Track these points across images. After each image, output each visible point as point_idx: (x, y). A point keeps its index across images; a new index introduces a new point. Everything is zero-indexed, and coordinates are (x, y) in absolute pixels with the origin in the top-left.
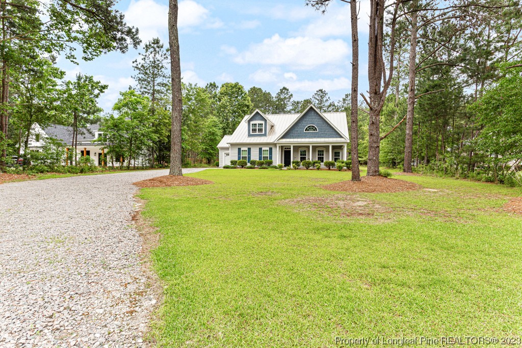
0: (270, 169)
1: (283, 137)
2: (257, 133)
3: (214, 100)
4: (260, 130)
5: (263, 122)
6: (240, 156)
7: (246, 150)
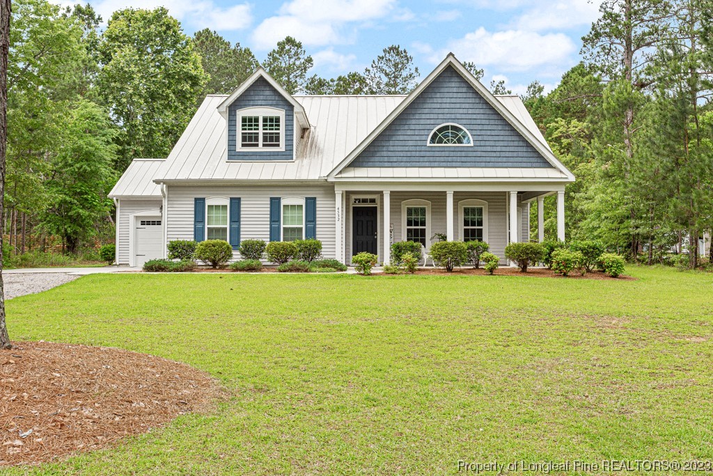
0: (317, 273)
1: (358, 162)
2: (261, 149)
3: (91, 56)
4: (272, 139)
5: (280, 113)
6: (203, 228)
7: (225, 207)
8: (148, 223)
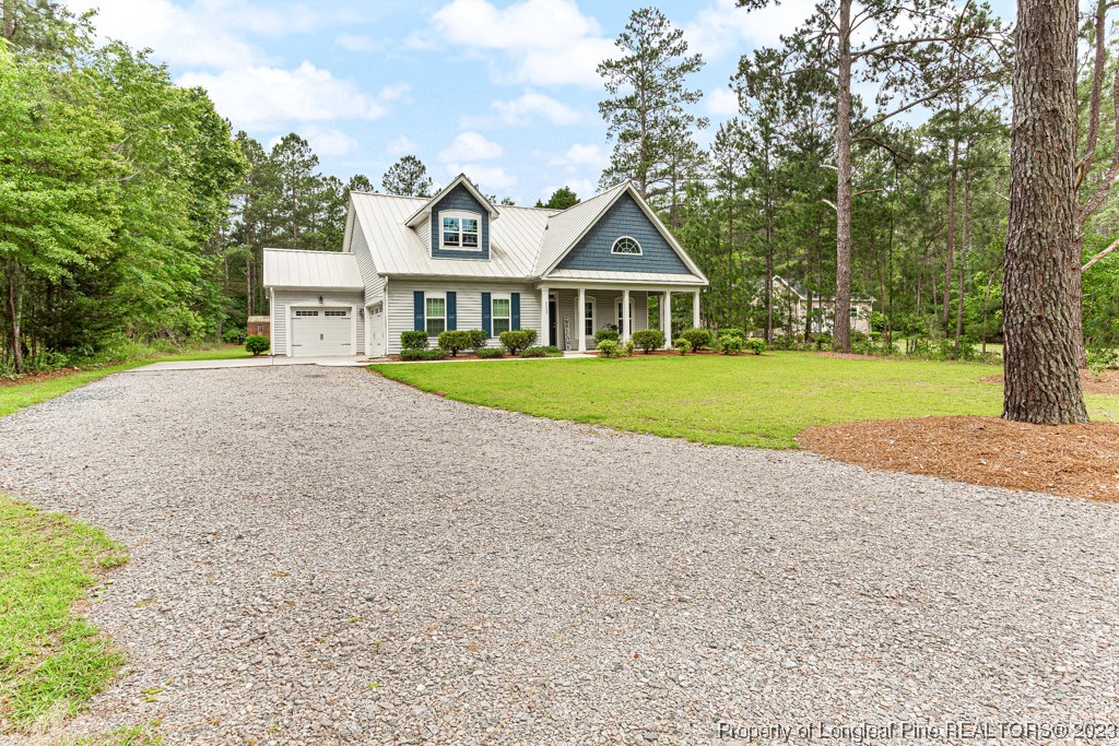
1: (561, 266)
2: (461, 248)
4: (470, 240)
5: (477, 217)
6: (423, 319)
7: (442, 300)
8: (304, 314)
